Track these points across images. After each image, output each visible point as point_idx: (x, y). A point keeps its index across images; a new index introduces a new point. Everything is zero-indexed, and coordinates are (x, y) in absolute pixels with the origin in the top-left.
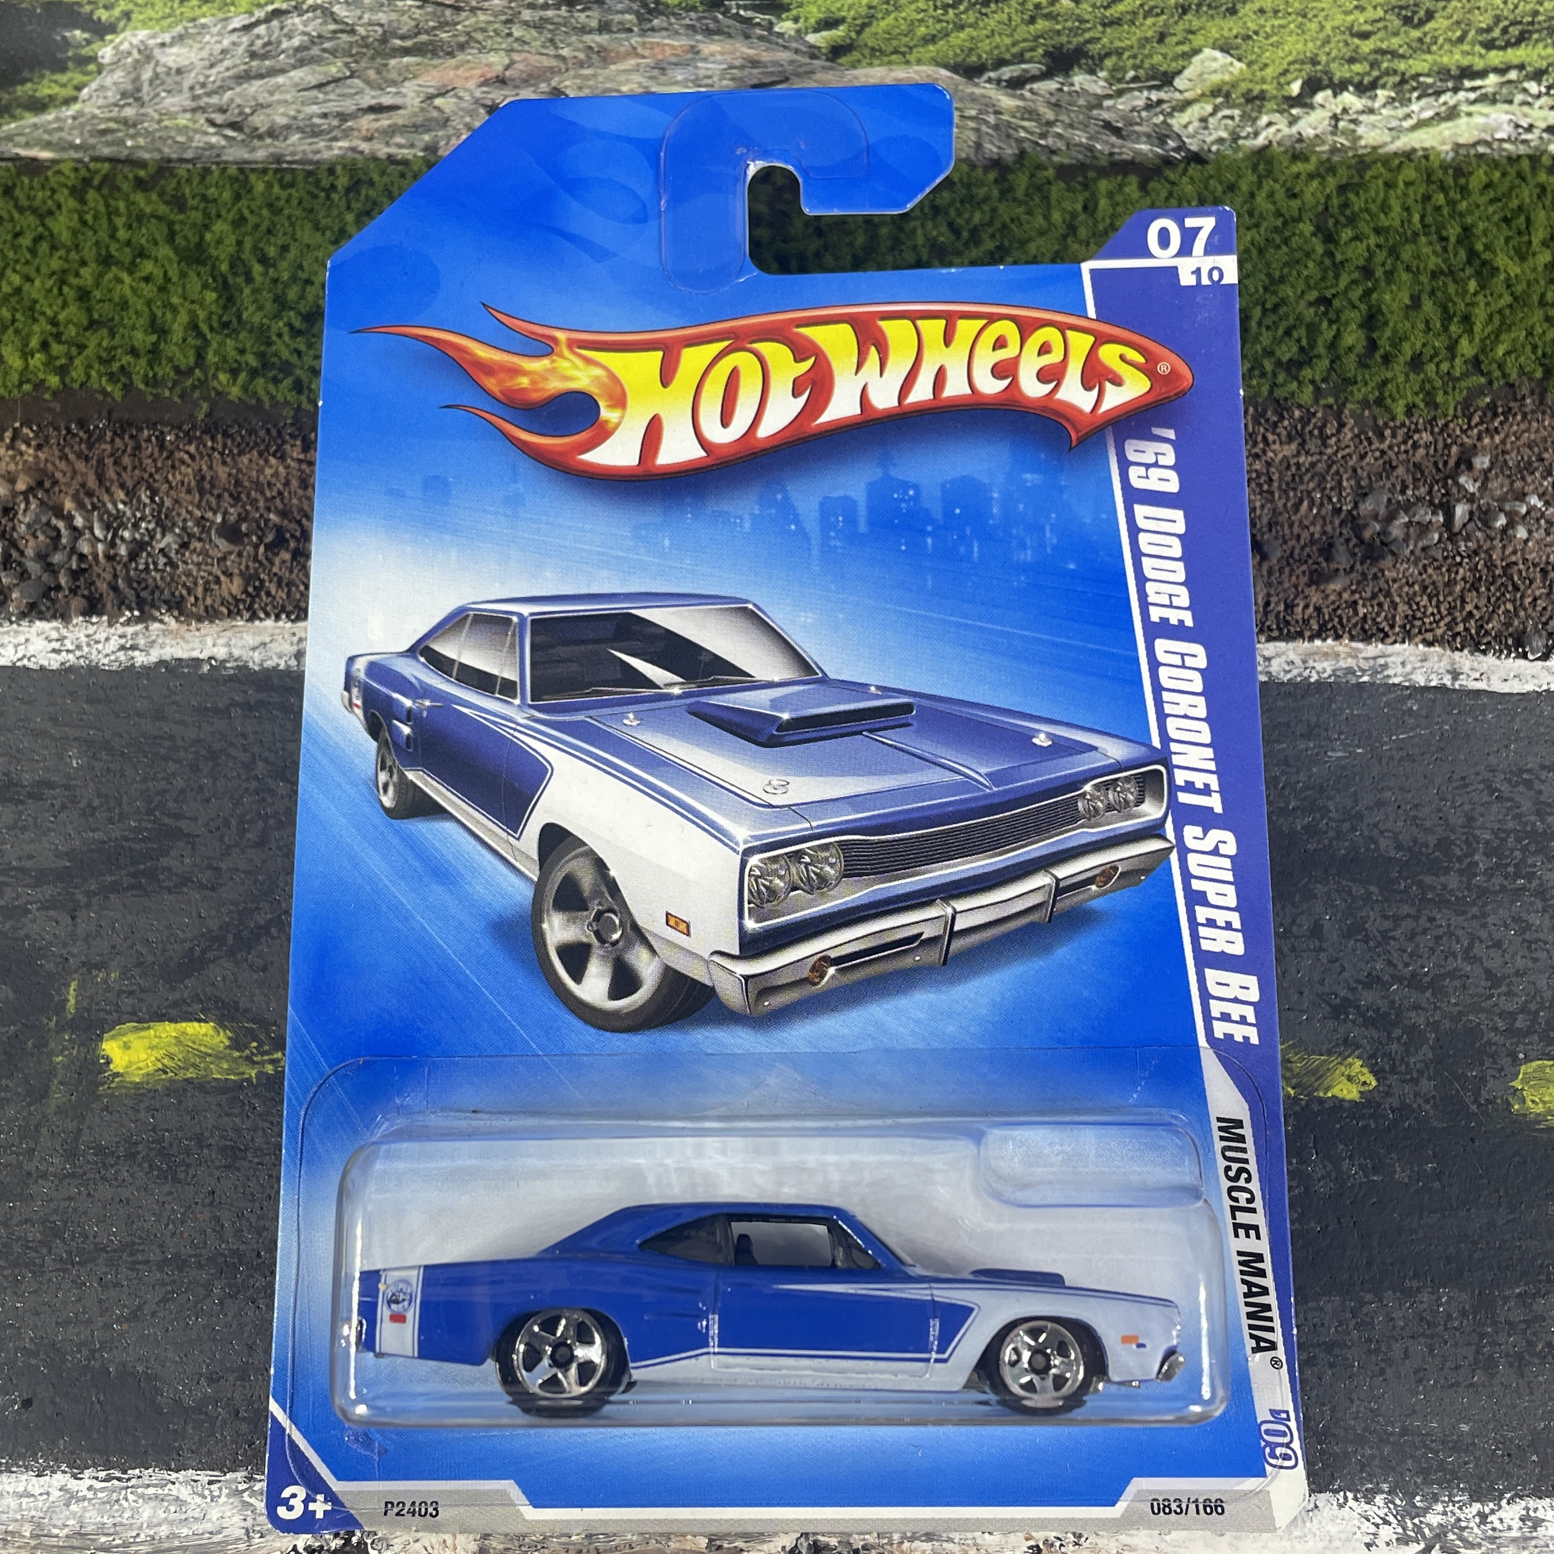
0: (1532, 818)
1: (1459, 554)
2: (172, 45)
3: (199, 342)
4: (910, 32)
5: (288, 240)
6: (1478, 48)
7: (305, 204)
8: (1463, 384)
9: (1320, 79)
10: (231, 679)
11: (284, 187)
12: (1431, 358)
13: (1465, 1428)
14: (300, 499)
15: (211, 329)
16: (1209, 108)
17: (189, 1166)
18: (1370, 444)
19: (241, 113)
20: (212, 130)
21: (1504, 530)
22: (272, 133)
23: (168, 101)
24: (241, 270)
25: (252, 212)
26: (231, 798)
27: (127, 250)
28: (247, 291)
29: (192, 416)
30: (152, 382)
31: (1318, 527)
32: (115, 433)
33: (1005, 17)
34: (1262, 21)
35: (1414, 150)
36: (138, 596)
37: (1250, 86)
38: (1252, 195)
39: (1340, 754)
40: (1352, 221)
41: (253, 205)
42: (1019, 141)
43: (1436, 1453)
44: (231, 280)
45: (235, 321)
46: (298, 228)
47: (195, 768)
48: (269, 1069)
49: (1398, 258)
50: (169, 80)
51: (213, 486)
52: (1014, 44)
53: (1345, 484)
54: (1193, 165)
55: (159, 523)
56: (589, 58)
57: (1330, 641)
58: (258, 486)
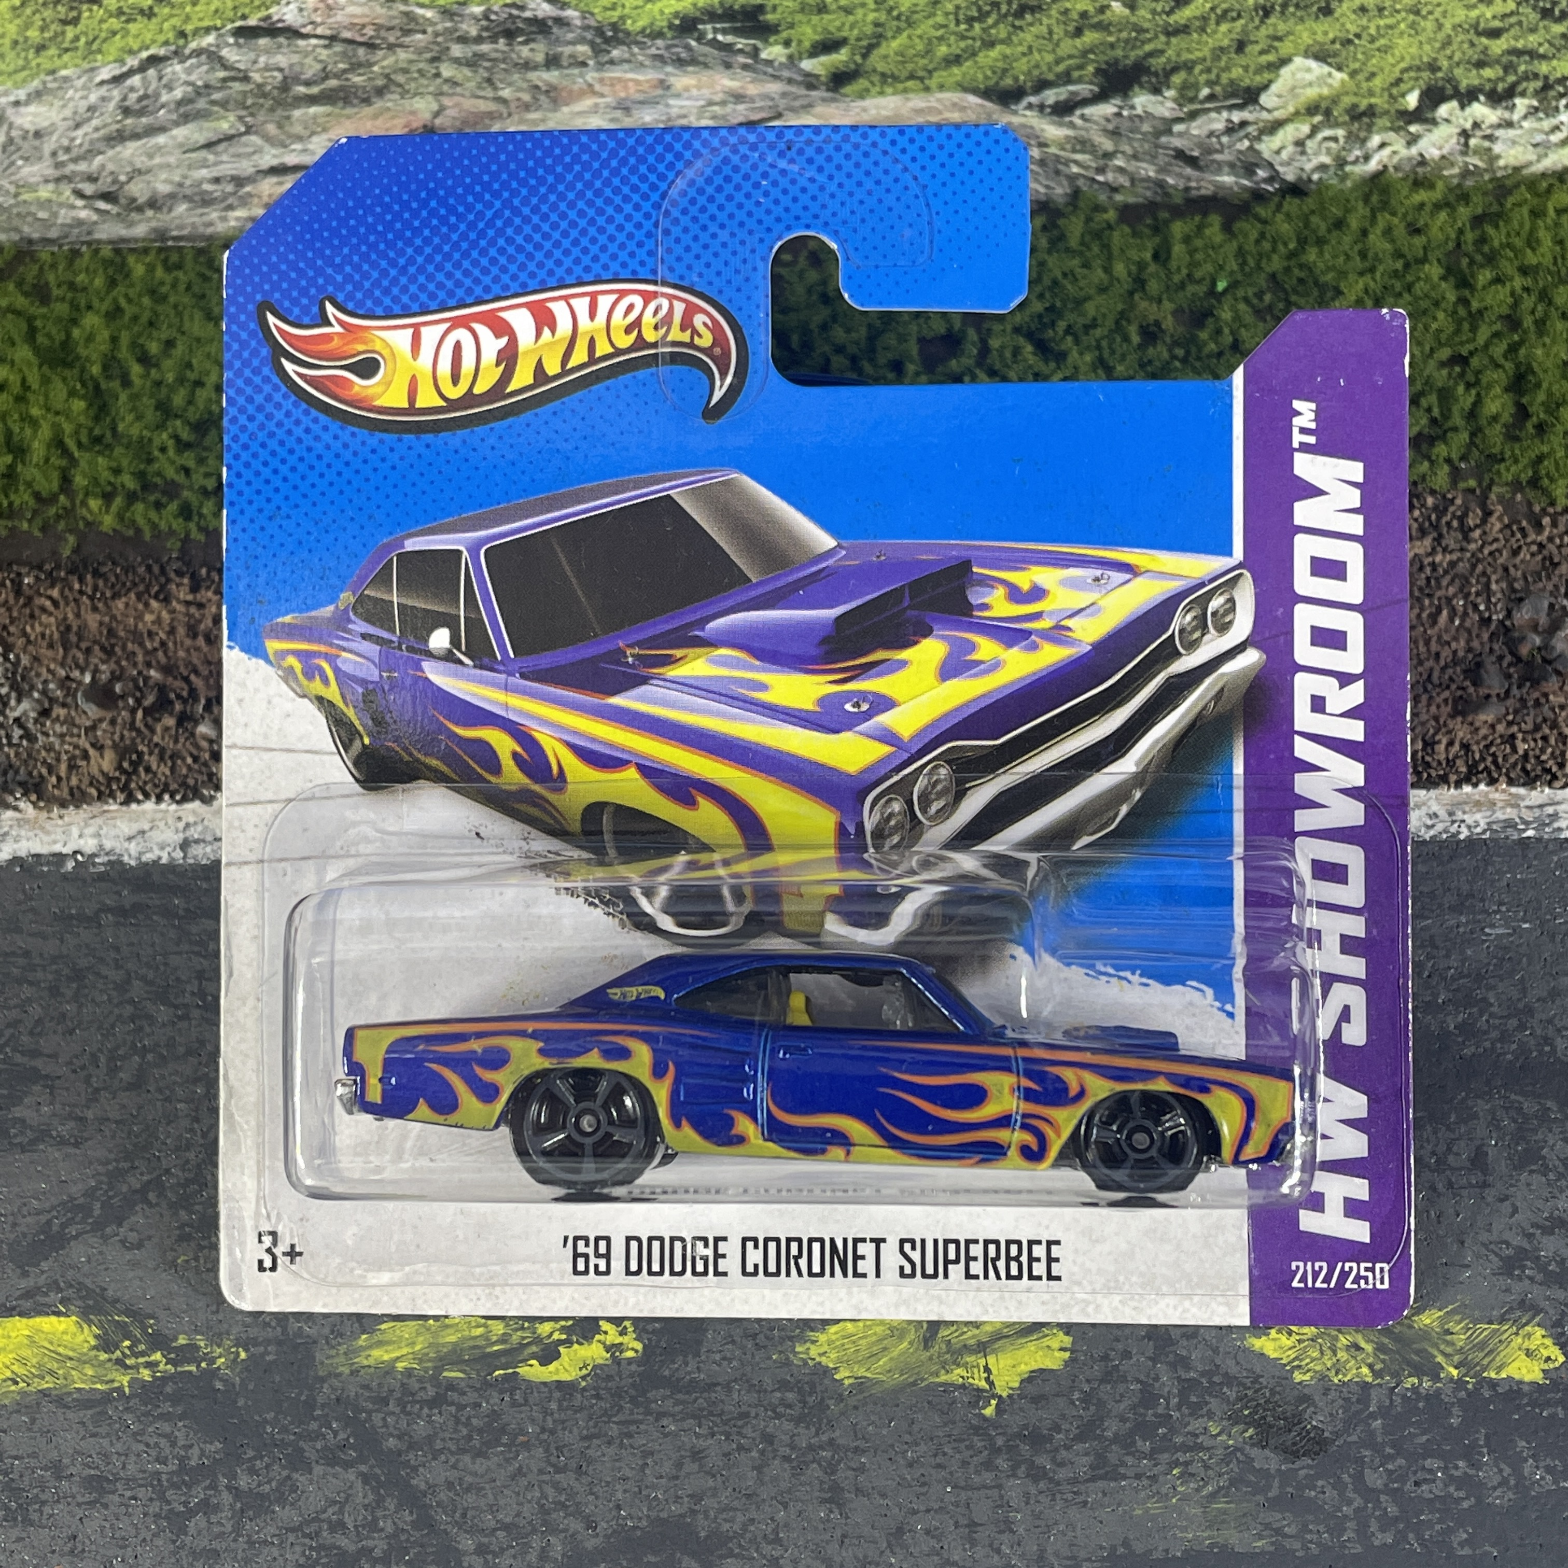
2: (27, 103)
3: (64, 463)
4: (928, 52)
5: (174, 333)
7: (196, 289)
9: (1443, 89)
10: (101, 877)
11: (168, 269)
14: (188, 651)
15: (80, 445)
16: (1306, 129)
17: (43, 1503)
18: (1525, 536)
19: (115, 181)
20: (80, 203)
22: (153, 203)
23: (26, 171)
24: (116, 372)
25: (130, 301)
26: (100, 1028)
29: (55, 553)
30: (9, 513)
31: (1462, 643)
33: (1044, 29)
34: (1364, 22)
37: (1355, 100)
38: (1364, 233)
39: (1500, 931)
40: (1491, 259)
41: (132, 293)
42: (1072, 178)
44: (103, 386)
45: (108, 434)
46: (186, 317)
47: (54, 991)
48: (146, 1374)
49: (1550, 303)
50: (26, 146)
51: (80, 638)
52: (1058, 62)
53: (1494, 587)
54: (1288, 198)
55: (14, 686)
56: (536, 99)
57: (1482, 787)
58: (136, 636)
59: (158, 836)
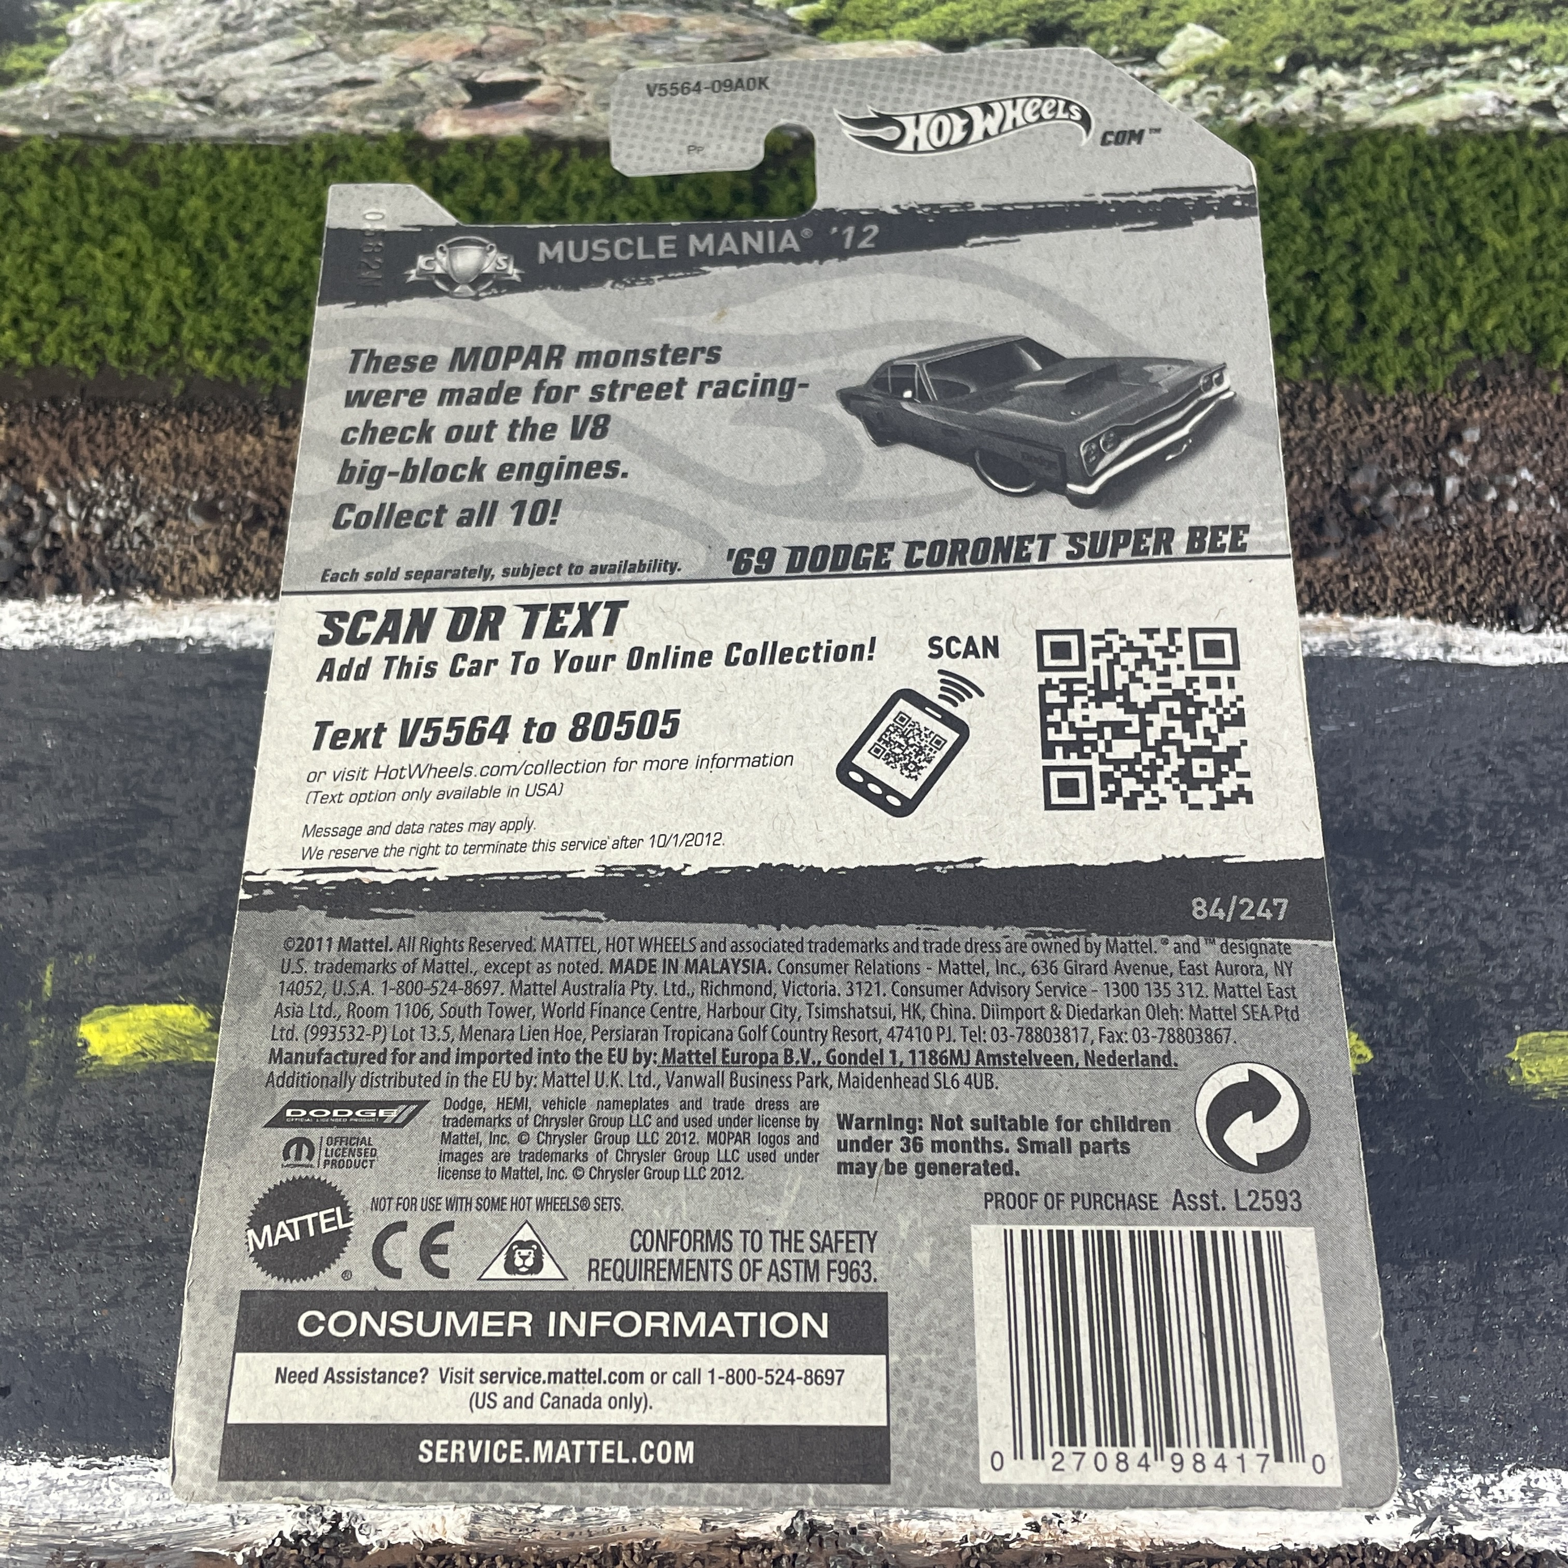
0: (1525, 790)
1: (1450, 527)
2: (142, 16)
3: (173, 319)
4: (892, 6)
5: (263, 216)
6: (1463, 25)
7: (281, 180)
8: (1452, 358)
9: (1305, 55)
10: (209, 658)
11: (260, 162)
12: (1421, 332)
13: (1465, 1399)
14: (279, 478)
15: (186, 305)
16: (1193, 85)
17: (169, 1150)
18: (1360, 418)
20: (183, 105)
21: (1495, 503)
22: (245, 108)
23: (139, 75)
24: (215, 245)
25: (227, 188)
26: (210, 778)
27: (99, 227)
29: (167, 395)
30: (127, 359)
31: (1308, 501)
32: (88, 411)
35: (1399, 126)
36: (113, 575)
37: (1234, 62)
39: (1332, 728)
40: (1340, 195)
41: (229, 181)
43: (1436, 1425)
44: (206, 256)
45: (210, 300)
46: (273, 204)
47: (171, 747)
49: (1386, 232)
50: (140, 54)
51: (189, 464)
52: (997, 18)
53: (1335, 458)
55: (134, 501)
56: (567, 31)
57: (1321, 615)
58: (235, 464)
59: (255, 626)
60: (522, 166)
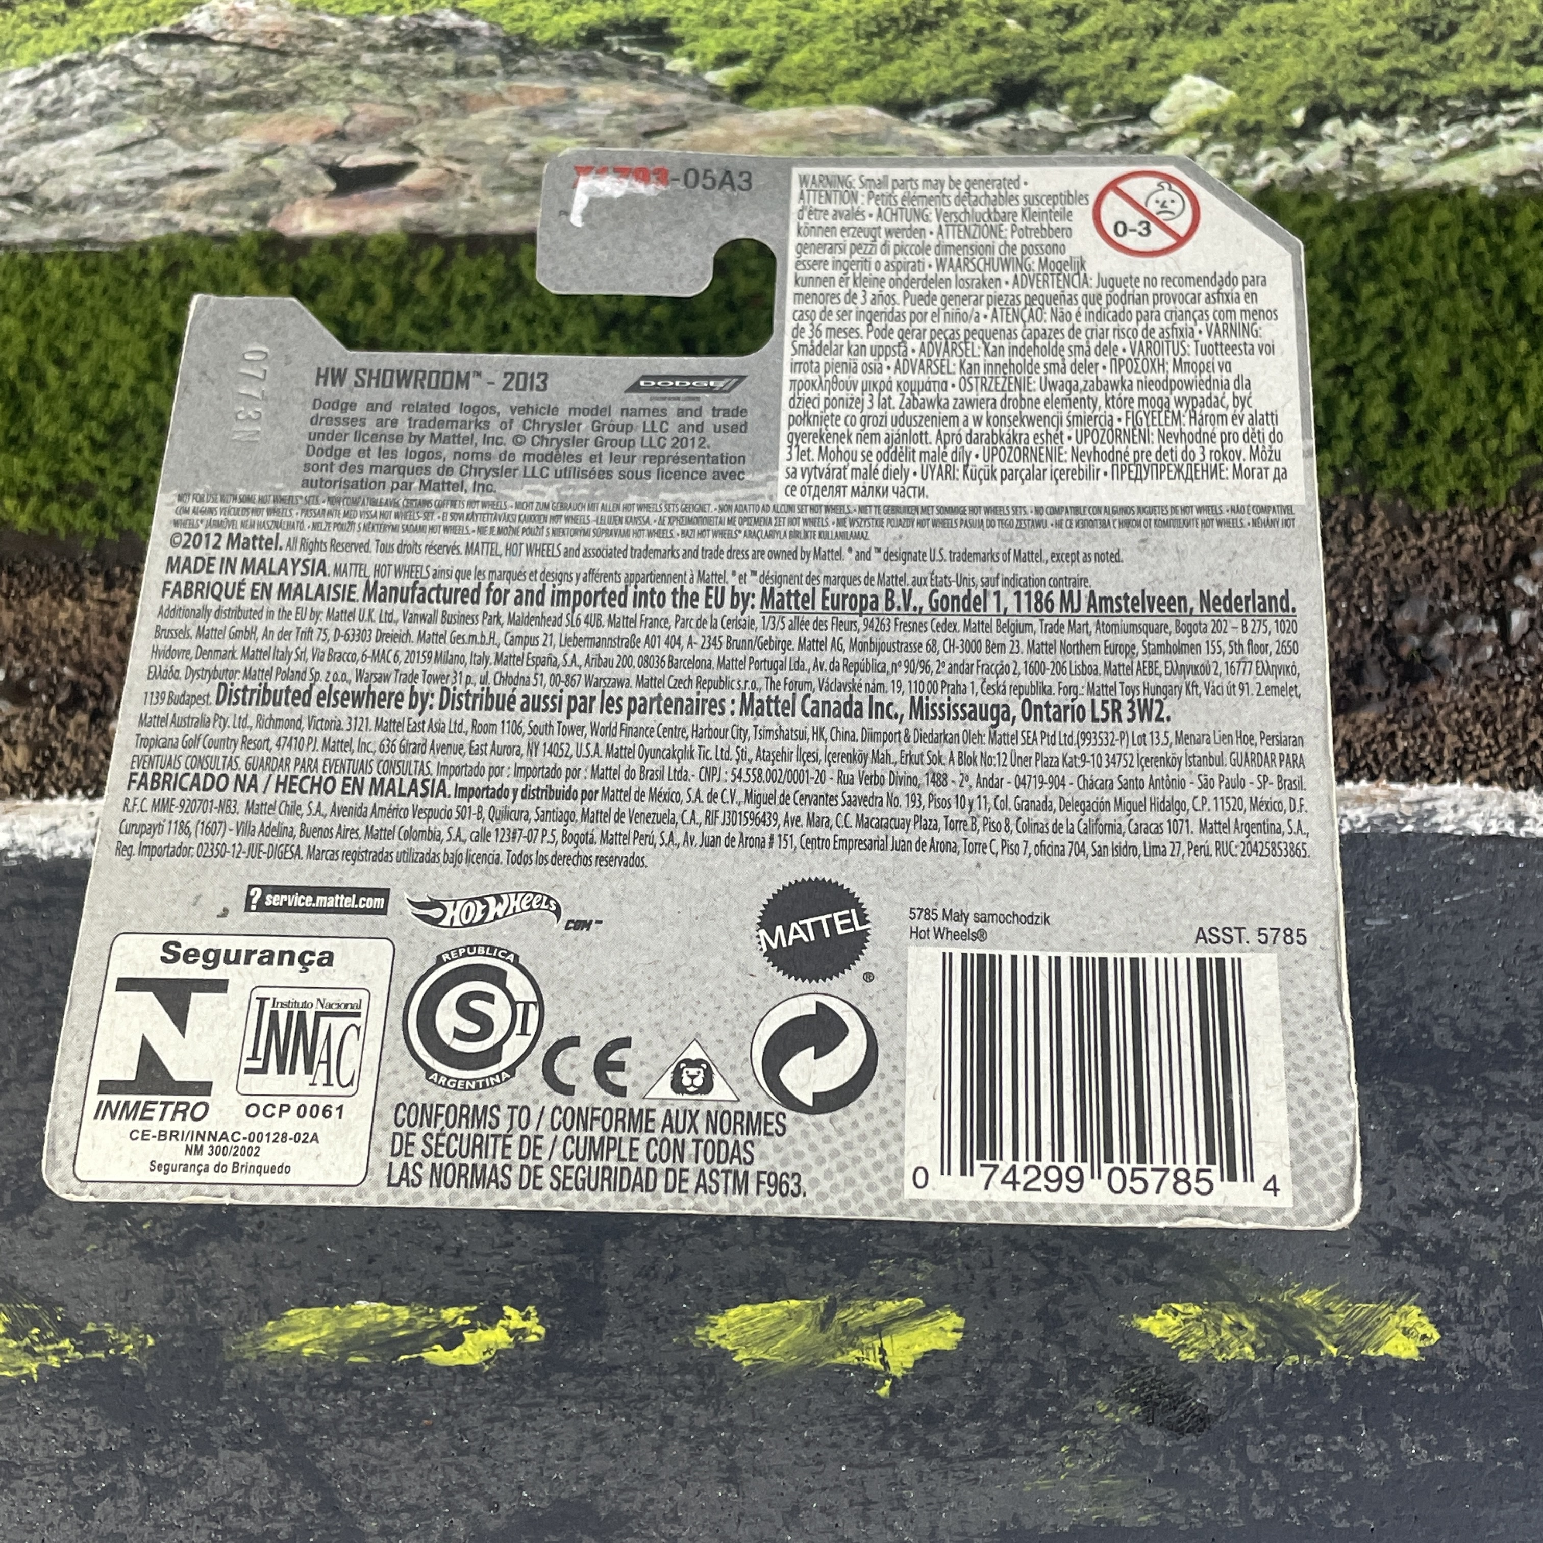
1: (1518, 671)
4: (829, 66)
5: (89, 336)
6: (1515, 65)
7: (112, 292)
8: (1516, 464)
9: (1327, 106)
10: (14, 872)
11: (86, 272)
12: (1477, 434)
14: (101, 648)
16: (1195, 144)
18: (1405, 540)
19: (29, 182)
22: (67, 205)
24: (32, 373)
25: (47, 304)
28: (39, 399)
31: (1345, 643)
33: (942, 45)
34: (1251, 41)
35: (1447, 185)
37: (1244, 116)
39: (1381, 922)
40: (1375, 272)
41: (48, 295)
44: (20, 386)
45: (24, 436)
46: (102, 321)
48: (54, 1361)
49: (1431, 315)
52: (956, 76)
53: (1376, 589)
56: (445, 106)
57: (1363, 783)
58: (51, 634)
59: (70, 831)
60: (399, 267)
